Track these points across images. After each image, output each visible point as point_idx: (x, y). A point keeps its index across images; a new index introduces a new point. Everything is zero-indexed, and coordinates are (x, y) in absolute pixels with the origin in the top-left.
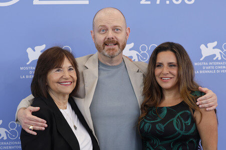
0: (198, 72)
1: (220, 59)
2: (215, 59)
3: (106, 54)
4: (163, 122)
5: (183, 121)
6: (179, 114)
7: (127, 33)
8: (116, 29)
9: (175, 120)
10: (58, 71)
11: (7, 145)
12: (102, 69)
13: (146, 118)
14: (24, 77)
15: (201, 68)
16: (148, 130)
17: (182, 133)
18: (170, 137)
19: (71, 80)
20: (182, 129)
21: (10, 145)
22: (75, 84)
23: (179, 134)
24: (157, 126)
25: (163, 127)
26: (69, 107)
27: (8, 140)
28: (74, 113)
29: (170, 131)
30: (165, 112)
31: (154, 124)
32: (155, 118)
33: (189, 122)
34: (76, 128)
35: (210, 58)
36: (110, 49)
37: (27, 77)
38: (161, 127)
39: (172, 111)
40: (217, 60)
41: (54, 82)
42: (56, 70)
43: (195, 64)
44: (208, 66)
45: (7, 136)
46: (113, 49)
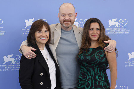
0: (107, 33)
1: (118, 27)
2: (115, 27)
3: (64, 25)
4: (90, 55)
5: (100, 55)
6: (98, 52)
7: (75, 15)
8: (69, 15)
9: (96, 54)
10: (40, 32)
11: (15, 66)
12: (63, 32)
13: (82, 54)
14: (23, 34)
15: (108, 31)
16: (82, 59)
17: (99, 60)
18: (94, 62)
19: (46, 37)
20: (99, 59)
21: (16, 67)
22: (48, 39)
23: (98, 61)
24: (87, 57)
25: (90, 57)
26: (45, 49)
27: (15, 64)
28: (48, 52)
29: (93, 59)
30: (91, 51)
31: (85, 56)
32: (86, 53)
33: (103, 55)
34: (47, 59)
35: (113, 26)
36: (66, 23)
37: (25, 34)
38: (89, 58)
39: (94, 50)
40: (116, 27)
41: (37, 37)
42: (38, 31)
43: (106, 29)
44: (112, 30)
45: (15, 62)
46: (68, 23)
